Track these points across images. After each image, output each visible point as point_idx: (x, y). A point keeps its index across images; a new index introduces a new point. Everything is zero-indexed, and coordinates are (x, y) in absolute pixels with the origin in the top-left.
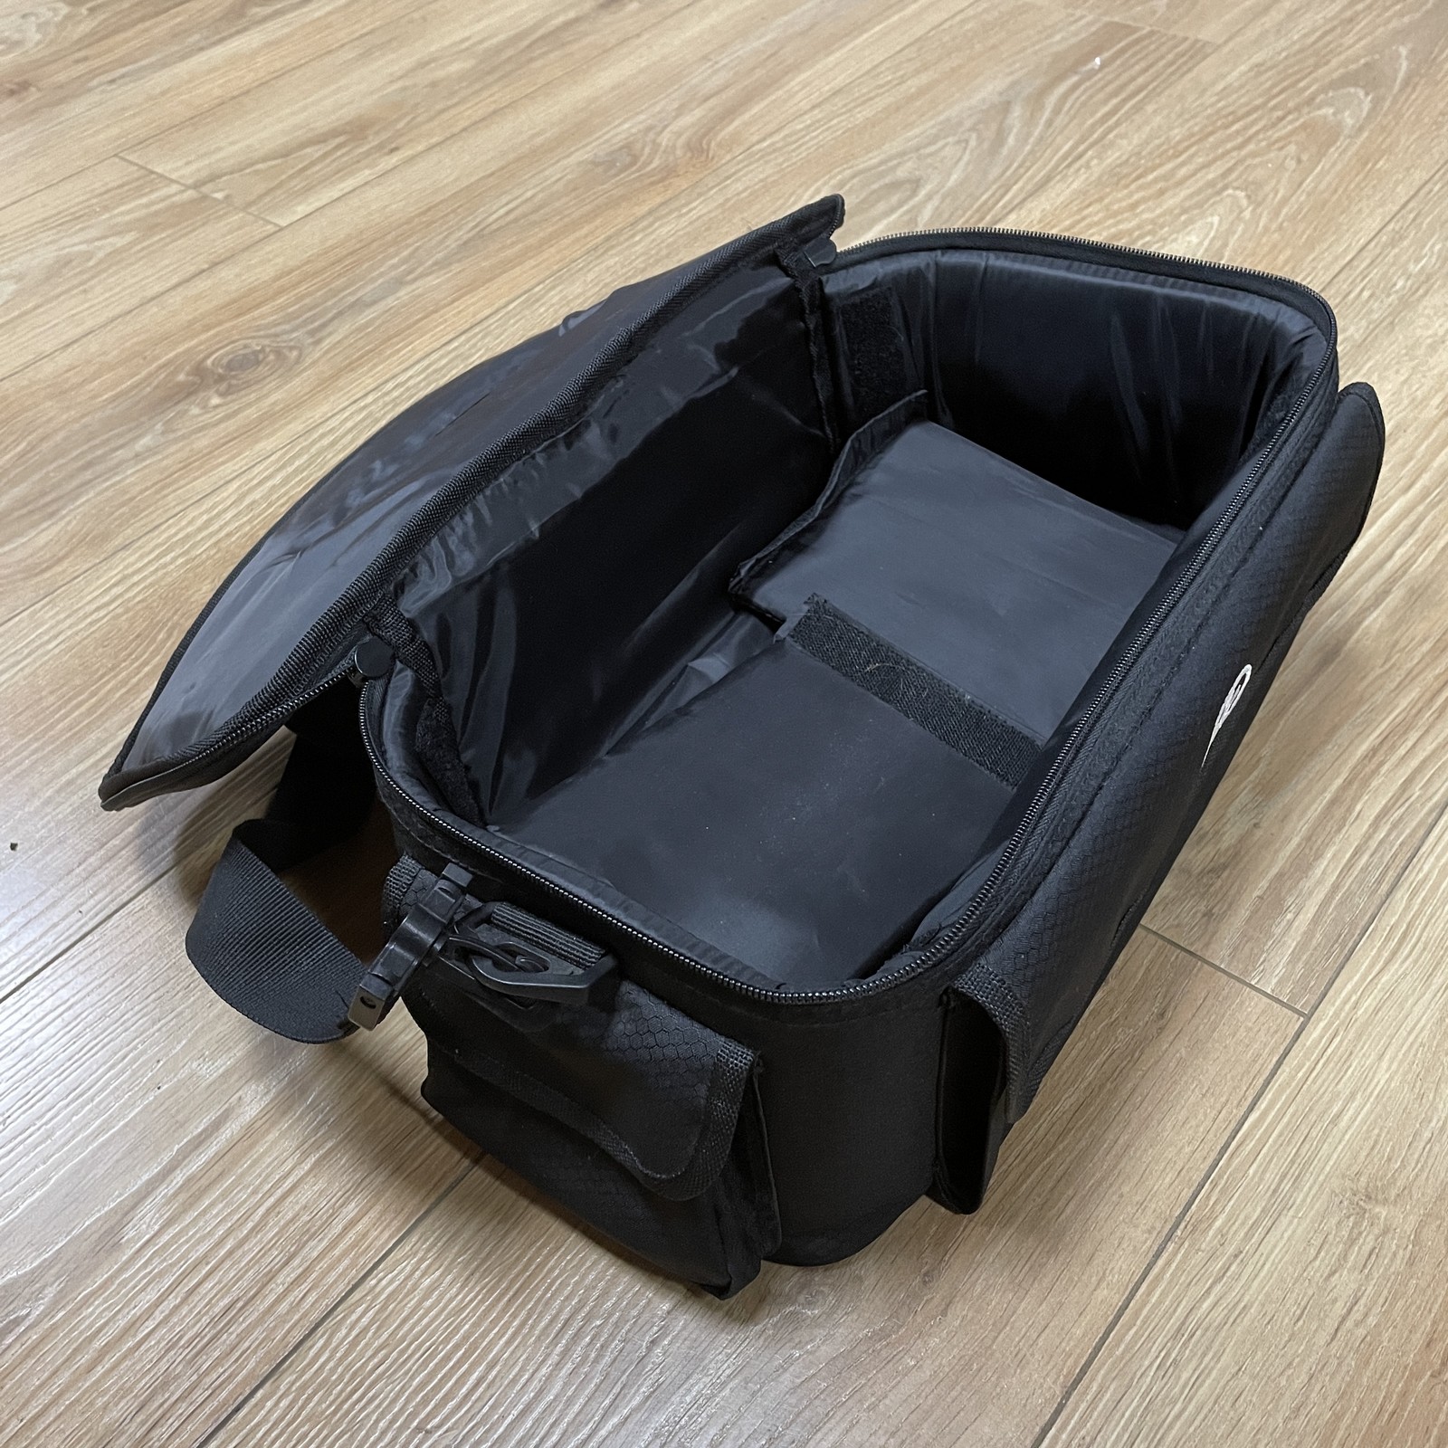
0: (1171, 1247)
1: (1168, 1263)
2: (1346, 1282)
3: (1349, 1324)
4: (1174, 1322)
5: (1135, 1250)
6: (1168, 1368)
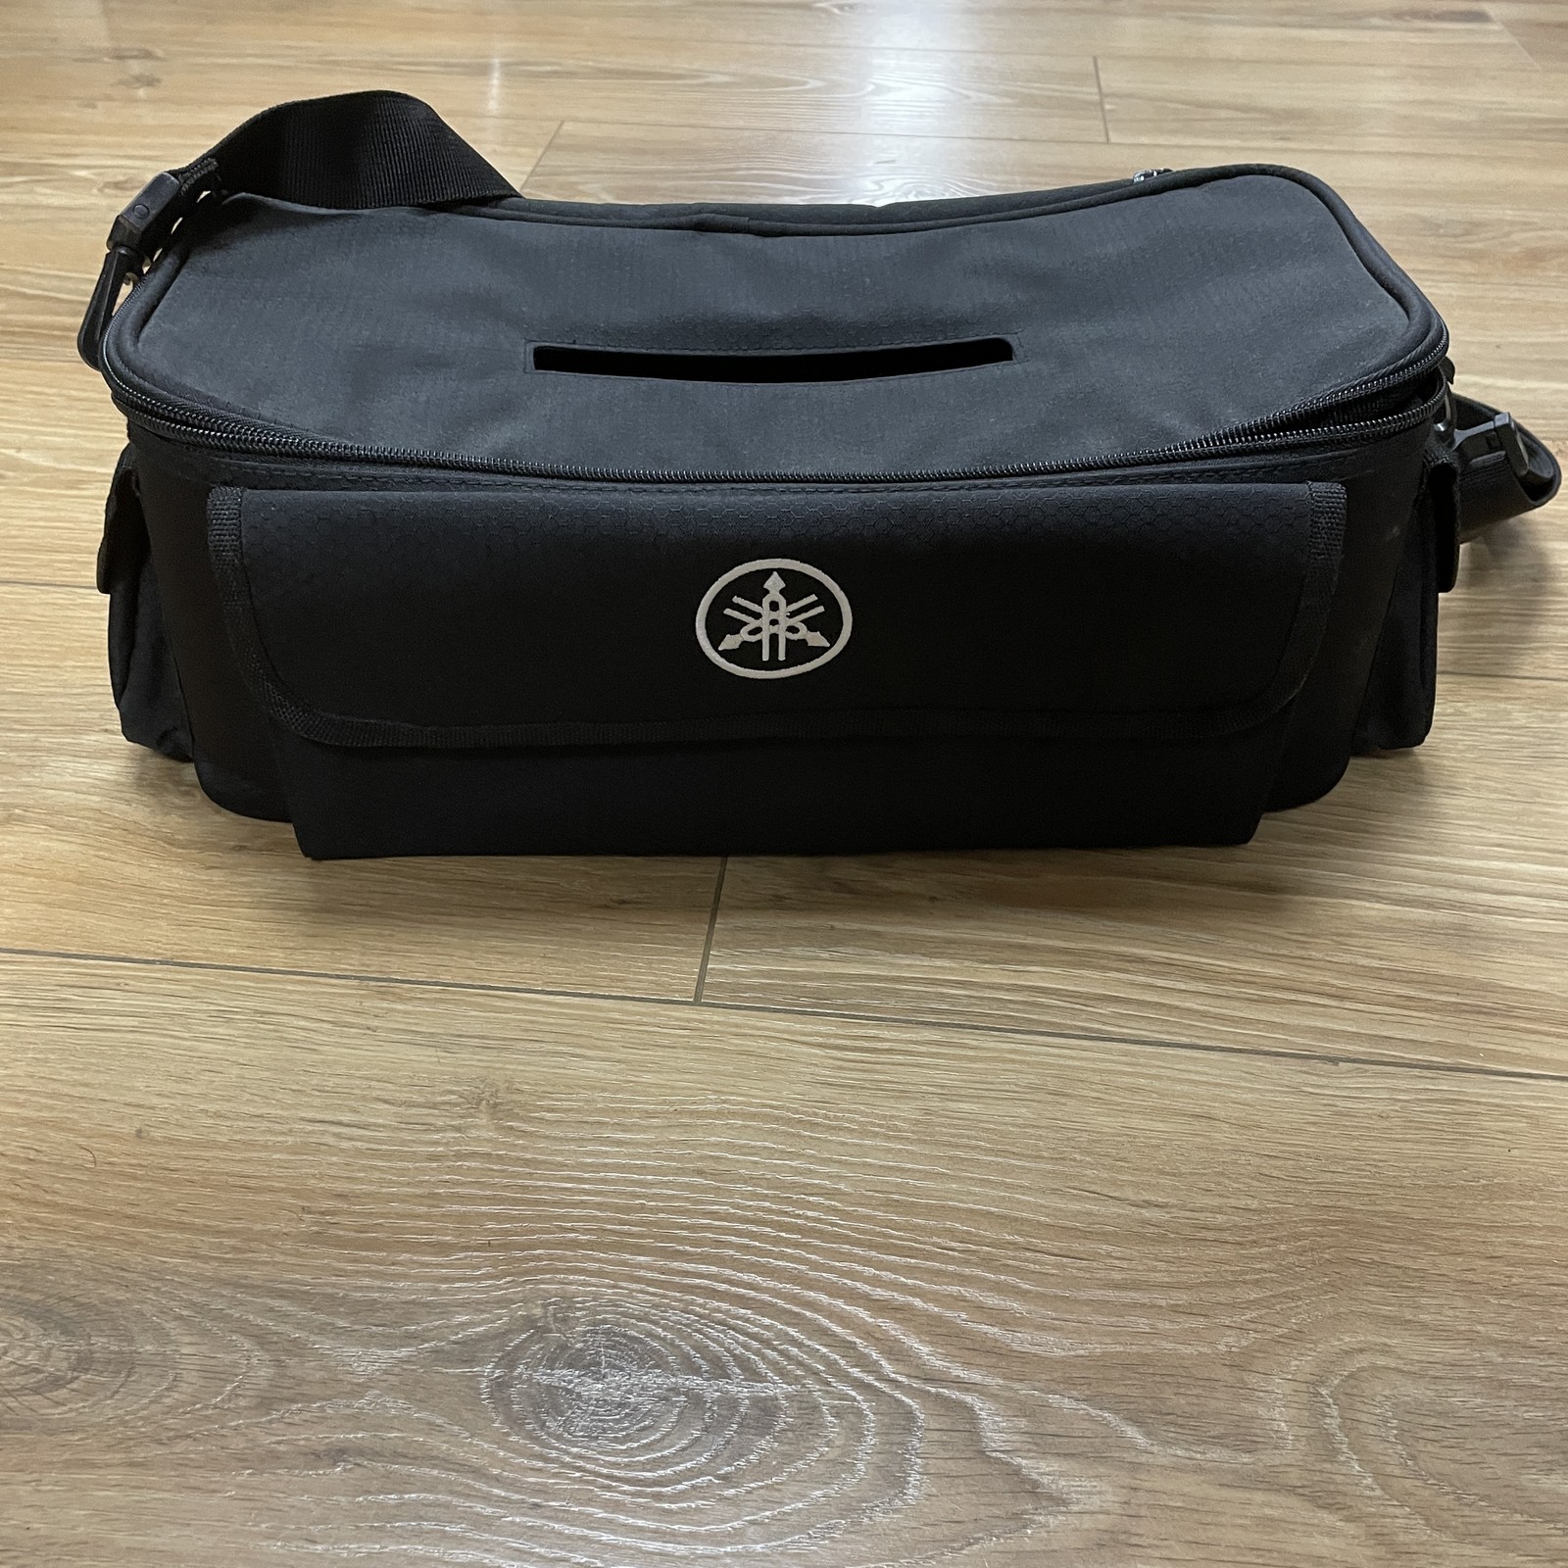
3: (333, 1129)
5: (338, 961)
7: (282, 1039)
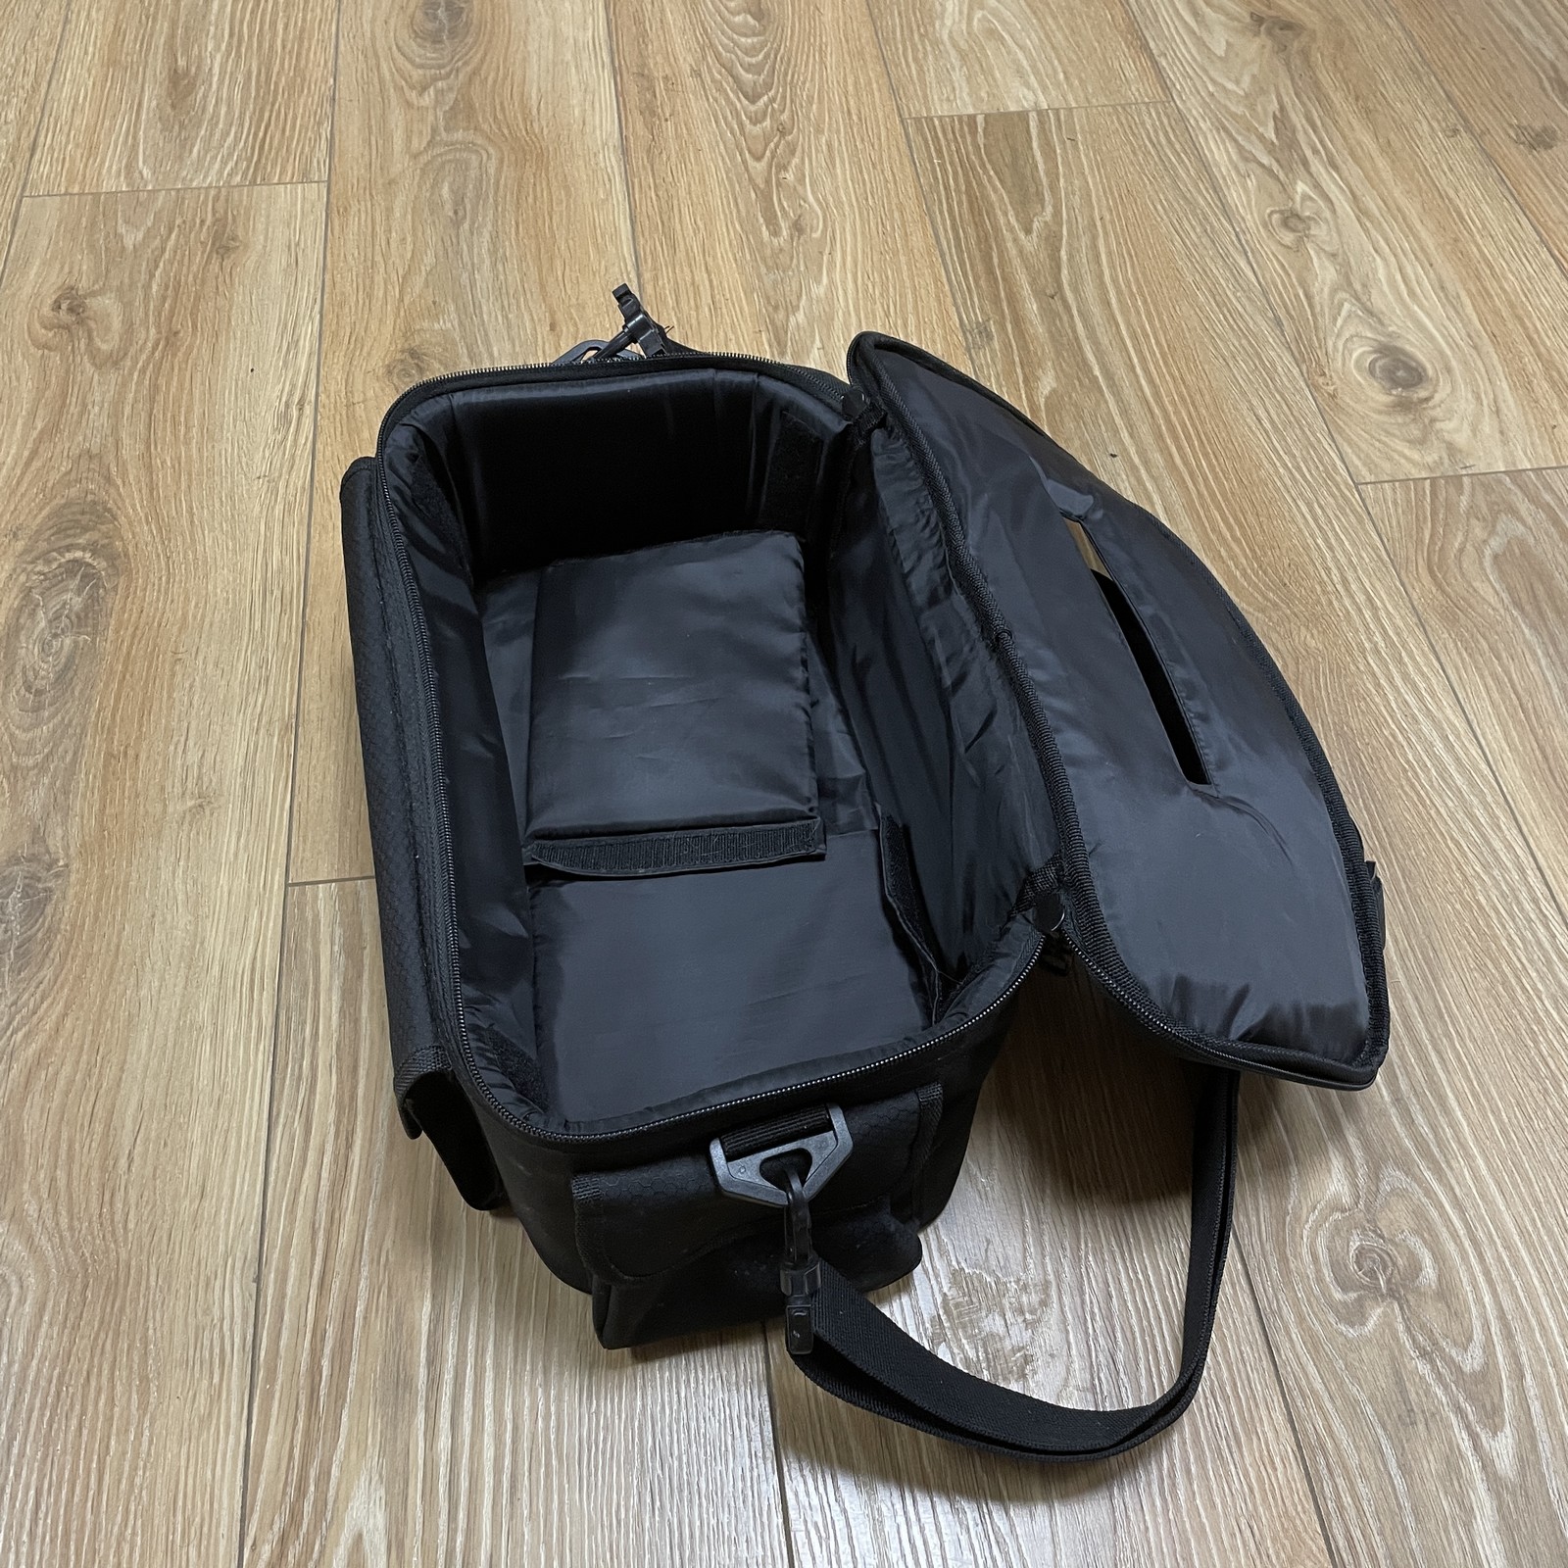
0: (294, 712)
1: (290, 704)
2: (193, 757)
3: (183, 739)
4: (272, 682)
5: (311, 698)
6: (264, 663)
7: (248, 693)
